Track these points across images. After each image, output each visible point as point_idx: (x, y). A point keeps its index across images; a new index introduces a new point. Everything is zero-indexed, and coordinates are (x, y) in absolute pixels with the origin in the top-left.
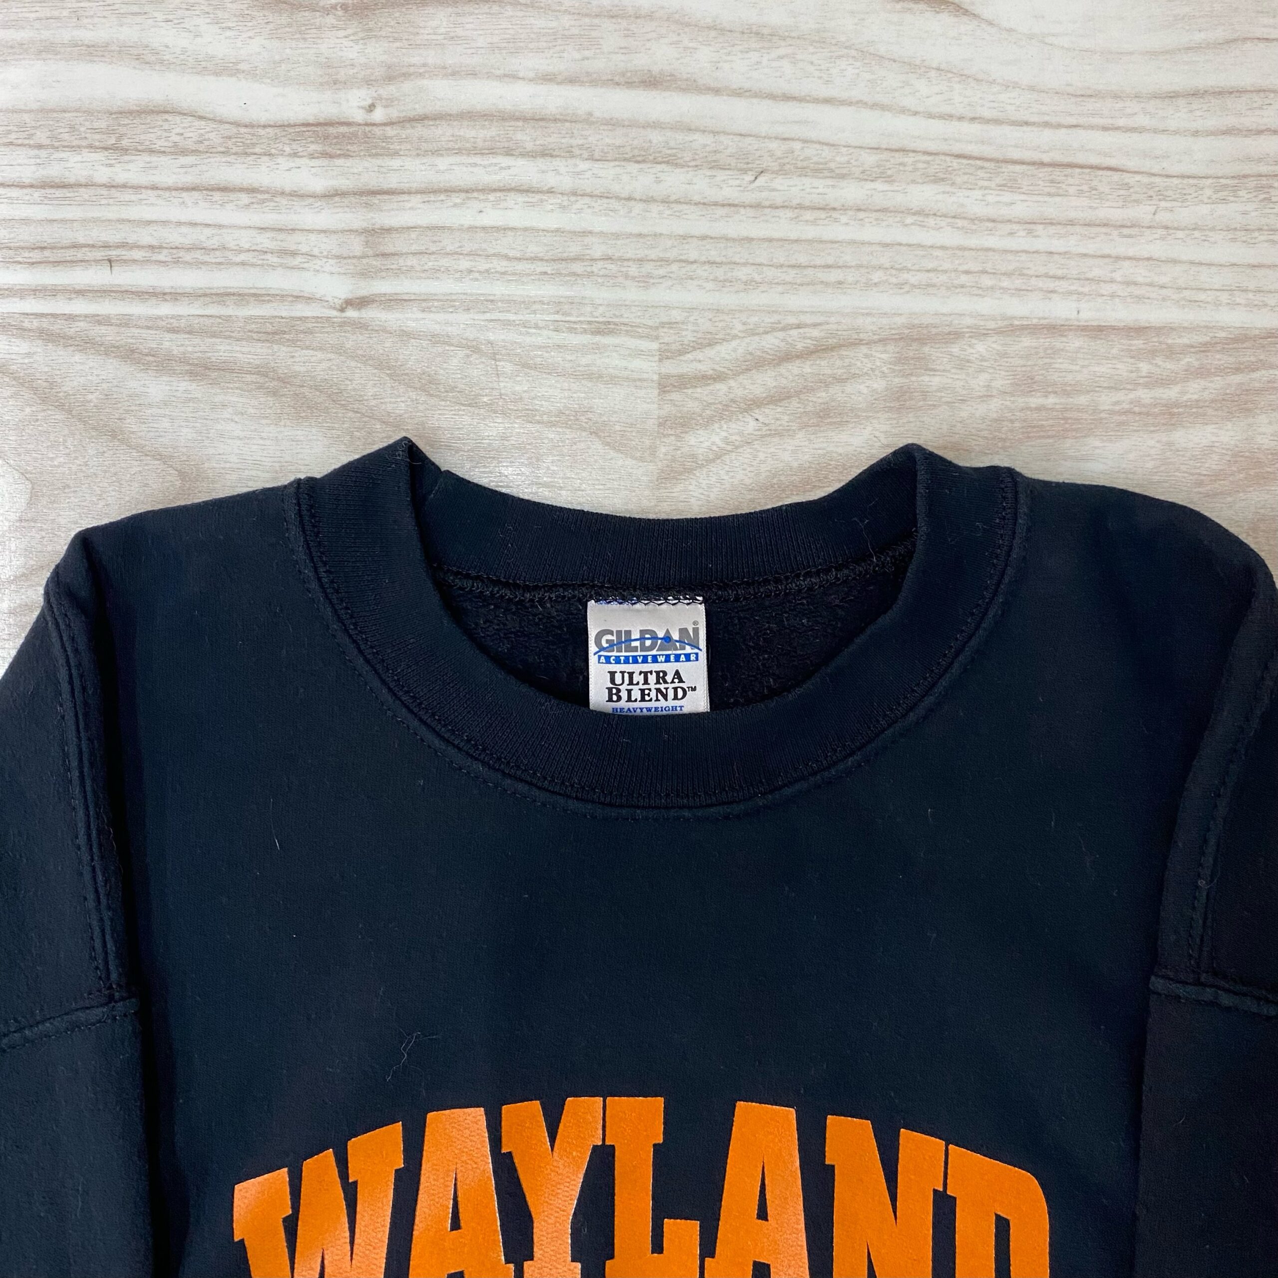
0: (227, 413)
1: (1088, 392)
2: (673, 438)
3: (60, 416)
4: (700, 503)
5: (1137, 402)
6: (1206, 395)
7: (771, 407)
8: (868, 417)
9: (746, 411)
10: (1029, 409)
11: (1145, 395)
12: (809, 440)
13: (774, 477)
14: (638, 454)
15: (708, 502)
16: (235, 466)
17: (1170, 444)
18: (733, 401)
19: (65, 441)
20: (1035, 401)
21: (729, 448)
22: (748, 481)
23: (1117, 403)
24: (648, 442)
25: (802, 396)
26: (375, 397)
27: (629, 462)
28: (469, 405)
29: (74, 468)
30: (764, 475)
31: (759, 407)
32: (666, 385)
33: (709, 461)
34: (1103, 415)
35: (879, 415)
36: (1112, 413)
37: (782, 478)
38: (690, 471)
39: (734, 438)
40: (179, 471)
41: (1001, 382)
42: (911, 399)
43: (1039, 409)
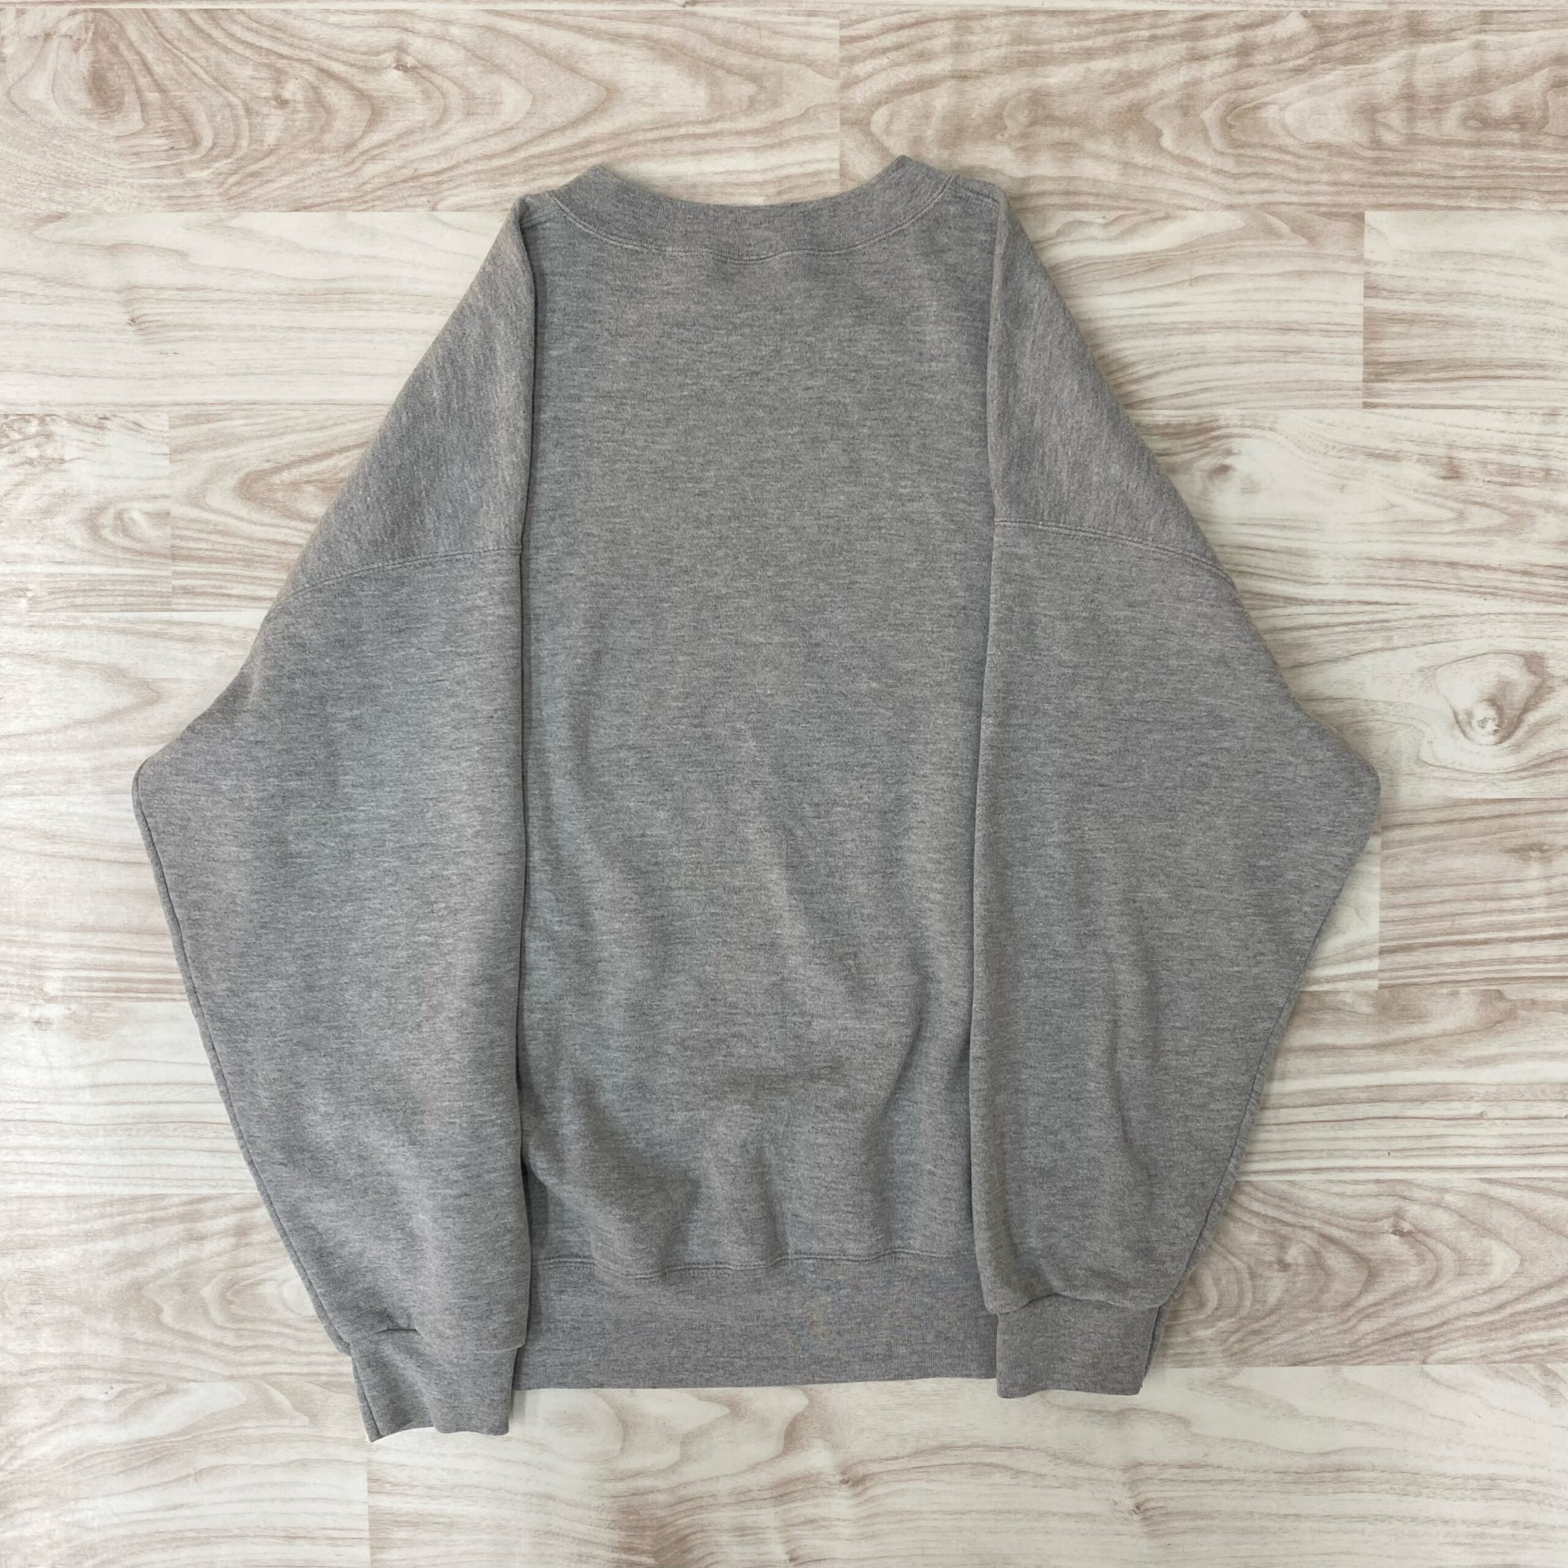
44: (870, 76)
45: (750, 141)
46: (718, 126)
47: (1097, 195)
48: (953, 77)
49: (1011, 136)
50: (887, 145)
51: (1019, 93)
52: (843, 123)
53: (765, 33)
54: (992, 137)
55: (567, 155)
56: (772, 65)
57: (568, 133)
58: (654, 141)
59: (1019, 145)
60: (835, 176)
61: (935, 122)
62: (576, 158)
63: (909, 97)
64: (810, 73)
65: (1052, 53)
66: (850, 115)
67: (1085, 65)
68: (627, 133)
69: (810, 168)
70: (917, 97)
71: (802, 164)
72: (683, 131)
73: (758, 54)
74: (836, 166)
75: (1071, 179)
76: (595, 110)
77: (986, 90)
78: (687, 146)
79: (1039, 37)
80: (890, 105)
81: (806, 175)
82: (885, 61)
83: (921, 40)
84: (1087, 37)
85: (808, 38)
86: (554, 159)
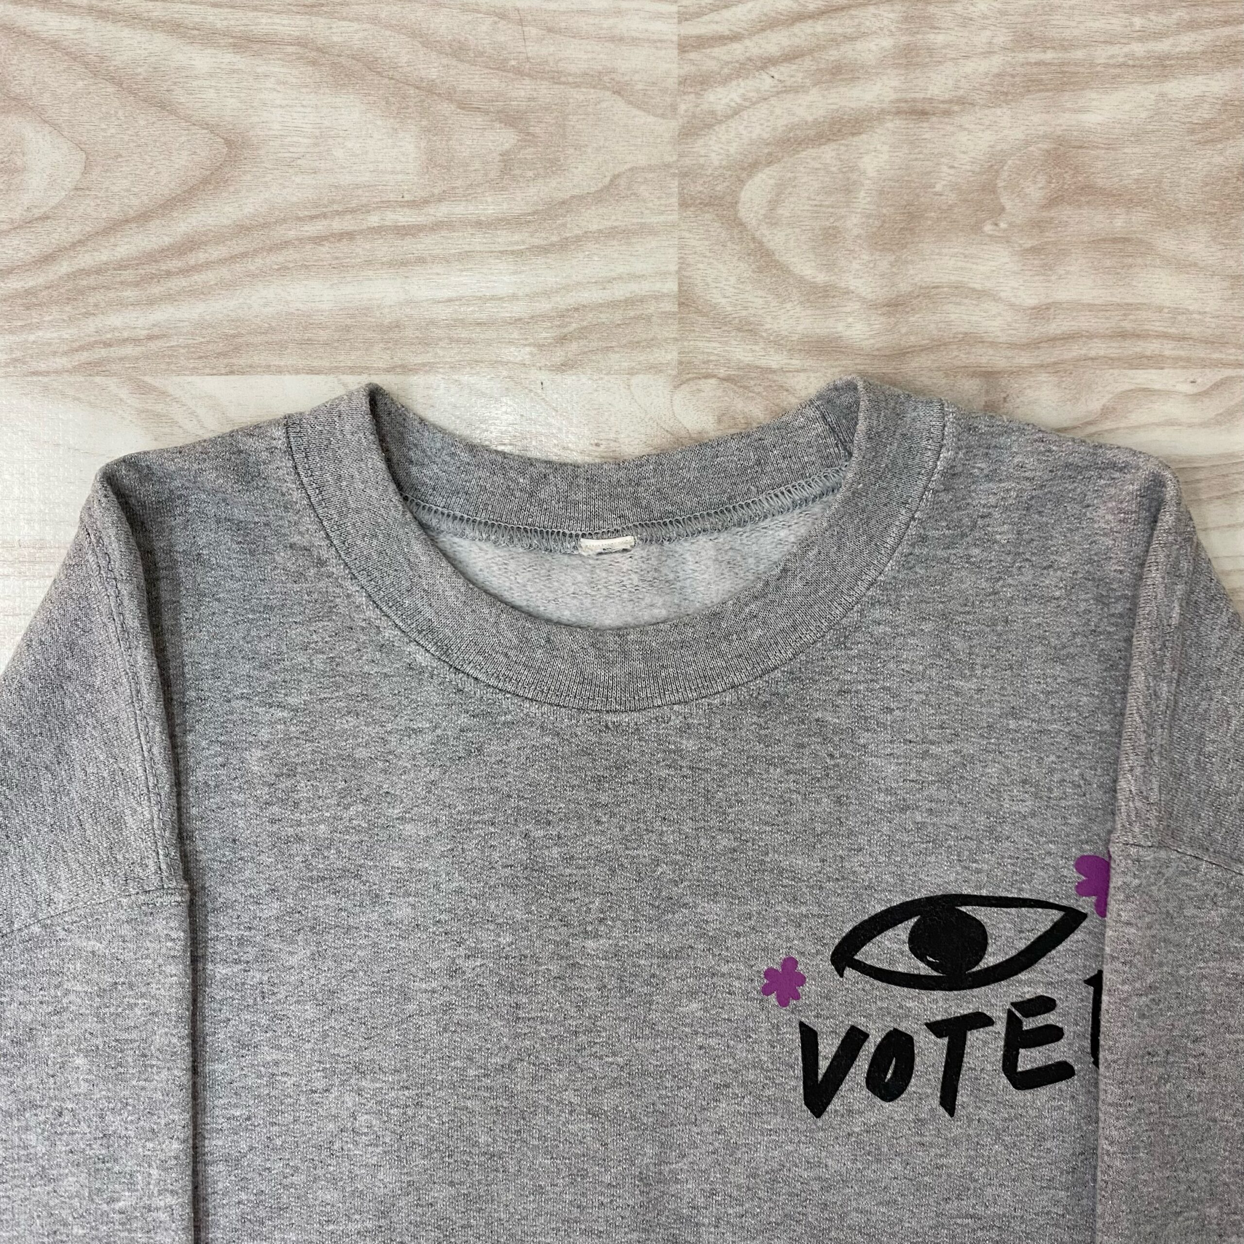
0: (270, 83)
1: (1085, 46)
2: (693, 95)
3: (111, 89)
4: (720, 157)
5: (1131, 55)
6: (1198, 48)
7: (785, 64)
8: (878, 74)
9: (762, 68)
10: (1028, 64)
11: (1138, 49)
12: (823, 96)
13: (791, 130)
14: (660, 112)
15: (728, 156)
16: (277, 133)
17: (1162, 95)
18: (750, 59)
19: (116, 112)
20: (1034, 56)
21: (747, 104)
22: (765, 136)
23: (1112, 57)
24: (668, 100)
25: (816, 55)
26: (409, 64)
27: (651, 119)
28: (498, 69)
29: (126, 138)
30: (780, 130)
31: (774, 65)
32: (685, 46)
33: (727, 117)
34: (1099, 68)
35: (889, 71)
36: (1107, 66)
37: (798, 132)
38: (710, 126)
39: (752, 94)
40: (225, 139)
41: (1002, 37)
42: (918, 55)
43: (1038, 64)
44: (736, 112)
45: (504, 238)
46: (441, 211)
47: (1182, 338)
48: (898, 113)
49: (1011, 225)
50: (771, 246)
51: (1027, 143)
52: (684, 204)
53: (532, 31)
54: (976, 228)
55: (152, 269)
56: (545, 91)
57: (154, 225)
58: (318, 240)
59: (1029, 244)
60: (670, 306)
61: (863, 200)
62: (169, 274)
63: (812, 152)
64: (619, 107)
65: (1092, 65)
66: (697, 188)
67: (1156, 88)
68: (265, 225)
69: (620, 291)
70: (828, 153)
71: (605, 282)
72: (374, 220)
73: (519, 72)
74: (671, 286)
75: (1128, 308)
76: (205, 181)
77: (963, 137)
78: (383, 249)
79: (1067, 34)
80: (776, 167)
81: (613, 305)
82: (765, 82)
83: (835, 41)
84: (1159, 35)
85: (618, 40)
86: (128, 275)
